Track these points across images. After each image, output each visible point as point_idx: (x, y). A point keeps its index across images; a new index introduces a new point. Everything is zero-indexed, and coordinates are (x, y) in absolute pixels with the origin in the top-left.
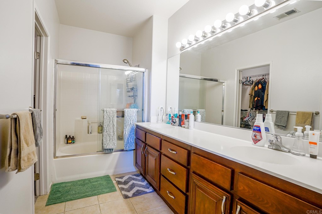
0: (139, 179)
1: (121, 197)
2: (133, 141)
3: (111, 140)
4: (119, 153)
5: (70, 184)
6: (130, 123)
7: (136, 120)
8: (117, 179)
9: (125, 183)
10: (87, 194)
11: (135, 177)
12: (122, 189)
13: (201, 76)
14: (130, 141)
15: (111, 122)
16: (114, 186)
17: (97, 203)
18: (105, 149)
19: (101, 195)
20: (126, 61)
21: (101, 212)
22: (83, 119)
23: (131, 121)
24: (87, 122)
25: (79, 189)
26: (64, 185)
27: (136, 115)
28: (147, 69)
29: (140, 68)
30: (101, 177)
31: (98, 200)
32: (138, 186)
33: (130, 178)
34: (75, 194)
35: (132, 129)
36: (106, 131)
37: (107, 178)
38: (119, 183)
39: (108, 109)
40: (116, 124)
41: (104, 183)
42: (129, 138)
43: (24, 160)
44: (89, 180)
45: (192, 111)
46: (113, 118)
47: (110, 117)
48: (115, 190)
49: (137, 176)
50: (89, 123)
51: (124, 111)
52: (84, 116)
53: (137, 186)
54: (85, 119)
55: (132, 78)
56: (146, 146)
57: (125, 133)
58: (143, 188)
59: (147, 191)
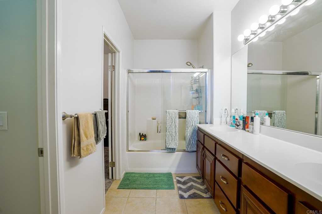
0: (198, 182)
1: (178, 197)
2: (194, 142)
3: (173, 140)
4: (181, 153)
5: (137, 175)
6: (191, 124)
7: (198, 122)
8: (178, 178)
9: (184, 183)
10: (149, 186)
11: (195, 179)
12: (180, 189)
13: (282, 70)
14: (192, 142)
15: (173, 123)
16: (173, 184)
17: (155, 196)
18: (168, 148)
19: (160, 190)
20: (189, 64)
21: (156, 206)
22: (153, 119)
23: (192, 122)
24: (156, 122)
25: (143, 180)
26: (133, 175)
27: (198, 116)
28: (209, 69)
29: (205, 68)
30: (164, 173)
31: (156, 194)
32: (196, 189)
33: (190, 179)
34: (140, 184)
35: (194, 130)
36: (169, 131)
37: (169, 175)
38: (179, 182)
39: (170, 111)
40: (178, 125)
41: (165, 179)
42: (191, 139)
43: (83, 150)
44: (154, 174)
45: (266, 112)
46: (175, 119)
47: (173, 118)
48: (173, 188)
49: (198, 178)
50: (158, 123)
51: (186, 113)
52: (154, 117)
53: (194, 189)
54: (155, 119)
55: (196, 79)
56: (204, 149)
57: (187, 134)
58: (200, 192)
59: (204, 196)
